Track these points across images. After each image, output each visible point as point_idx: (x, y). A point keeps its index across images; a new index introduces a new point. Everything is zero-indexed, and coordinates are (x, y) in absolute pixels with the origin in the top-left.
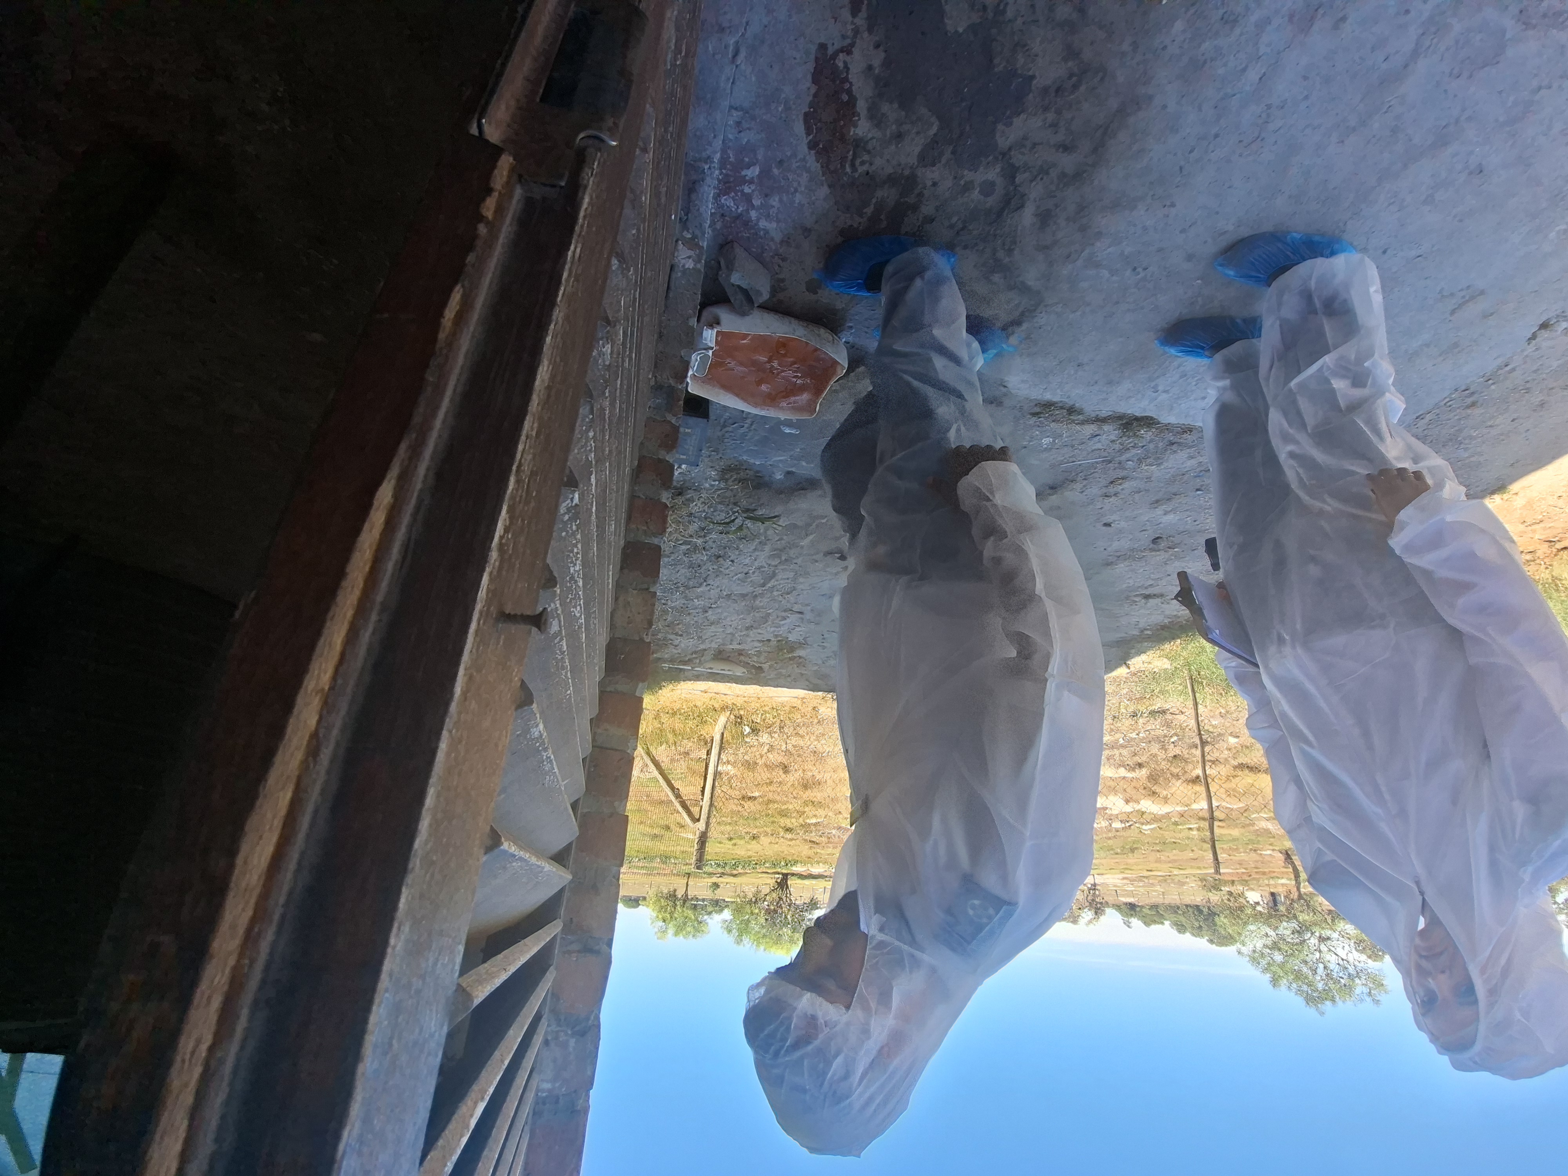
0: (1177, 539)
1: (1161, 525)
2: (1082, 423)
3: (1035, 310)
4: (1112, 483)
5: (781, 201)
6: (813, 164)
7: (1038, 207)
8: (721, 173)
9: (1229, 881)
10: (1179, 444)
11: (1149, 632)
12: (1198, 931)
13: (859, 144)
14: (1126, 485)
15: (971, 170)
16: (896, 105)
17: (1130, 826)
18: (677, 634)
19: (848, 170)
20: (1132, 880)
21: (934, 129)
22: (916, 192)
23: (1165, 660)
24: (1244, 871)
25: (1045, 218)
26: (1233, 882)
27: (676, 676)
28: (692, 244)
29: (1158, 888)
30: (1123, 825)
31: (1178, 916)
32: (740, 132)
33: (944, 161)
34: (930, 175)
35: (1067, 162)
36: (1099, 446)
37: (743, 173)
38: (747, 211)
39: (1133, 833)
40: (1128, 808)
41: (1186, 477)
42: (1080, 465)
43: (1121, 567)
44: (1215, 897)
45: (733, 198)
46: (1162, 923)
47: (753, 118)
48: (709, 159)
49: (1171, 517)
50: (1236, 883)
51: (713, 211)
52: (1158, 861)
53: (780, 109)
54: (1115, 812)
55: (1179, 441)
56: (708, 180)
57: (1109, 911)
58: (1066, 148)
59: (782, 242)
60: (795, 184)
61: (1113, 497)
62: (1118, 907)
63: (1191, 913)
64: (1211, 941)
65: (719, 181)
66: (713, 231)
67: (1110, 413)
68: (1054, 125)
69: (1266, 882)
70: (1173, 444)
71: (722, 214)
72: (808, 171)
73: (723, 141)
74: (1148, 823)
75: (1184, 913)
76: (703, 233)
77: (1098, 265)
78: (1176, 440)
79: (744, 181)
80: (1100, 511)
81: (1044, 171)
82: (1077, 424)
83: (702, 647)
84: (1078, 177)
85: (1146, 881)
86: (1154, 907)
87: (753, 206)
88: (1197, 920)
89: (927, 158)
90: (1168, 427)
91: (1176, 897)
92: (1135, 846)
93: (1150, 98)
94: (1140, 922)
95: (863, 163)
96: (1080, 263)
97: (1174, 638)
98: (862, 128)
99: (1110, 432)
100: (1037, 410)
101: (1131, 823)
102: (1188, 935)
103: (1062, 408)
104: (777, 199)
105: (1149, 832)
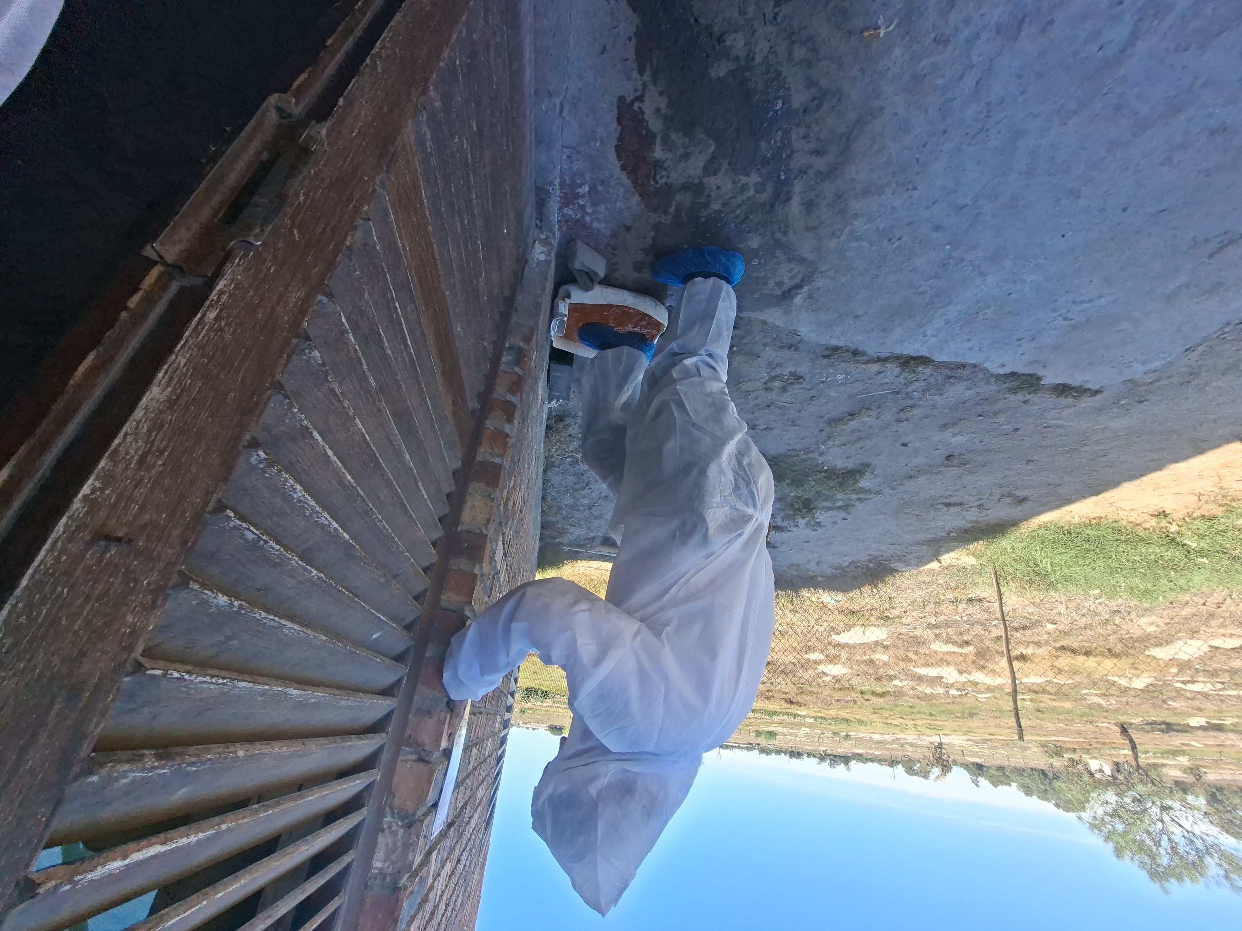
0: (968, 457)
1: (952, 445)
2: (868, 362)
3: (812, 276)
4: (902, 410)
5: (606, 208)
6: (625, 179)
7: (802, 198)
8: (562, 192)
9: (1070, 749)
10: (956, 378)
11: (954, 534)
12: (1044, 795)
13: (658, 165)
14: (915, 411)
15: (745, 176)
16: (681, 134)
17: (966, 694)
18: (571, 525)
19: (652, 182)
20: (976, 742)
21: (712, 148)
22: (706, 194)
23: (972, 557)
24: (1084, 740)
25: (809, 206)
26: (1074, 750)
27: (574, 556)
28: (545, 242)
29: (1002, 751)
30: (960, 693)
31: (1024, 778)
32: (571, 163)
33: (723, 170)
34: (712, 182)
35: (821, 163)
36: (887, 380)
37: (577, 191)
38: (583, 217)
39: (969, 701)
40: (963, 679)
41: (967, 405)
42: (873, 396)
43: (922, 480)
44: (1057, 763)
45: (572, 209)
46: (1010, 785)
47: (579, 152)
48: (551, 183)
49: (959, 438)
50: (1077, 751)
51: (559, 219)
52: (998, 726)
53: (598, 145)
54: (951, 681)
55: (955, 375)
56: (553, 197)
57: (955, 769)
58: (817, 153)
59: (611, 237)
60: (615, 196)
61: (905, 423)
62: (966, 766)
63: (1036, 776)
64: (1057, 805)
65: (561, 197)
66: (561, 233)
67: (890, 354)
68: (806, 137)
69: (1108, 752)
70: (950, 378)
71: (565, 220)
72: (622, 185)
73: (560, 170)
74: (982, 693)
75: (1029, 775)
76: (554, 235)
77: (859, 239)
78: (953, 374)
79: (578, 196)
80: (897, 433)
81: (802, 171)
82: (862, 363)
83: (591, 535)
84: (831, 173)
85: (990, 743)
86: (1001, 768)
87: (587, 213)
88: (1043, 783)
89: (710, 169)
90: (943, 365)
91: (1021, 761)
92: (974, 711)
93: (882, 109)
94: (987, 782)
95: (662, 178)
96: (843, 238)
97: (976, 539)
98: (658, 153)
99: (892, 369)
100: (827, 353)
101: (967, 691)
102: (1035, 798)
103: (847, 351)
104: (603, 207)
105: (985, 700)
